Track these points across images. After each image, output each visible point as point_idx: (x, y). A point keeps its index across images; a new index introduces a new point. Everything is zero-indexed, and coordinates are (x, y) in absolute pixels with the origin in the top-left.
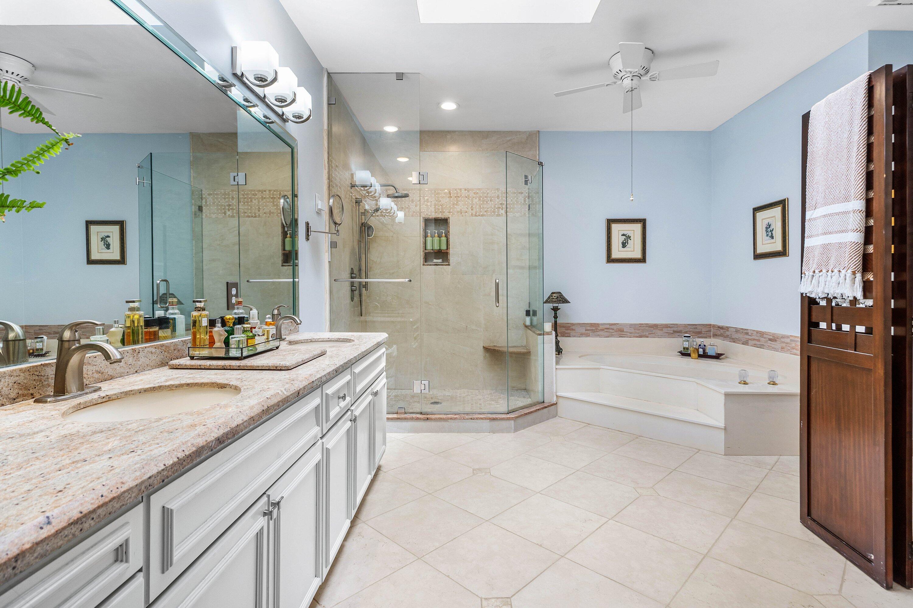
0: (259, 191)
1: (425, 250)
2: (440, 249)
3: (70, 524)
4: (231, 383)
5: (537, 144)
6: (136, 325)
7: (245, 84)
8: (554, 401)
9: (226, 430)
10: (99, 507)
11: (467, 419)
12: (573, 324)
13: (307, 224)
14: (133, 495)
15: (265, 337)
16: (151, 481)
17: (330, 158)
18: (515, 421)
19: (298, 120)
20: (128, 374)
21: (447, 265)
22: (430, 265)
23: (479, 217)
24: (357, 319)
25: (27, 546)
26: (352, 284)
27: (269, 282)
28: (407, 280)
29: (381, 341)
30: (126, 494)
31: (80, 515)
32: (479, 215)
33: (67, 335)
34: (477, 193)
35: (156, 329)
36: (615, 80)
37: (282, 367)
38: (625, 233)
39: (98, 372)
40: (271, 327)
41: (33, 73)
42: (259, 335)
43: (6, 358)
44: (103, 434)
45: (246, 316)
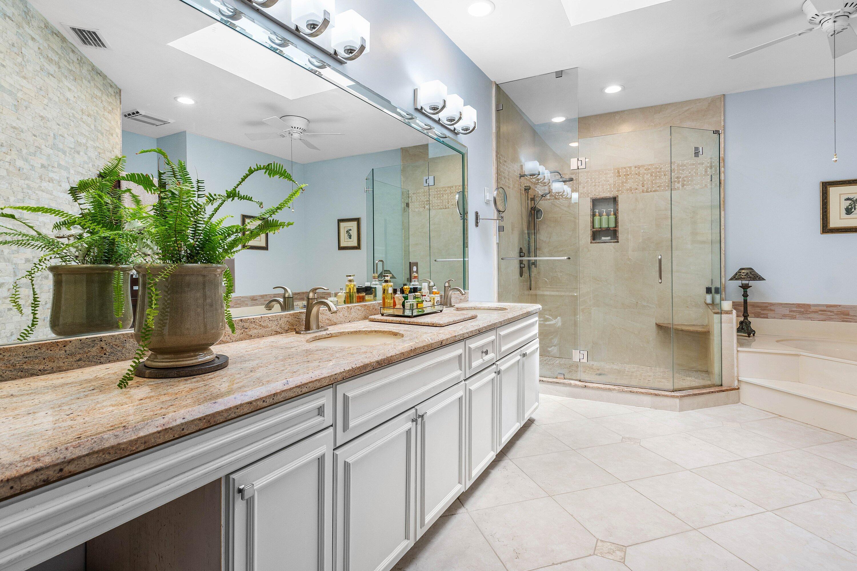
0: (448, 187)
1: (593, 228)
2: (608, 227)
3: (296, 387)
4: (400, 332)
5: (722, 109)
6: (352, 291)
7: (424, 114)
8: (736, 385)
9: (383, 358)
10: (309, 382)
11: (626, 392)
12: (772, 304)
13: (477, 213)
14: (327, 381)
15: (432, 303)
16: (336, 376)
17: (498, 155)
18: (680, 400)
19: (466, 132)
20: (345, 322)
21: (615, 242)
22: (599, 243)
23: (651, 193)
24: (526, 292)
25: (279, 391)
26: (521, 262)
27: (455, 261)
28: (566, 258)
29: (532, 311)
30: (323, 380)
31: (301, 384)
32: (651, 191)
33: (311, 295)
34: (649, 169)
35: (363, 294)
36: (811, 26)
37: (437, 324)
38: (851, 196)
39: (328, 319)
40: (436, 295)
41: (308, 125)
42: (426, 301)
43: (284, 307)
44: (321, 351)
45: (419, 287)
